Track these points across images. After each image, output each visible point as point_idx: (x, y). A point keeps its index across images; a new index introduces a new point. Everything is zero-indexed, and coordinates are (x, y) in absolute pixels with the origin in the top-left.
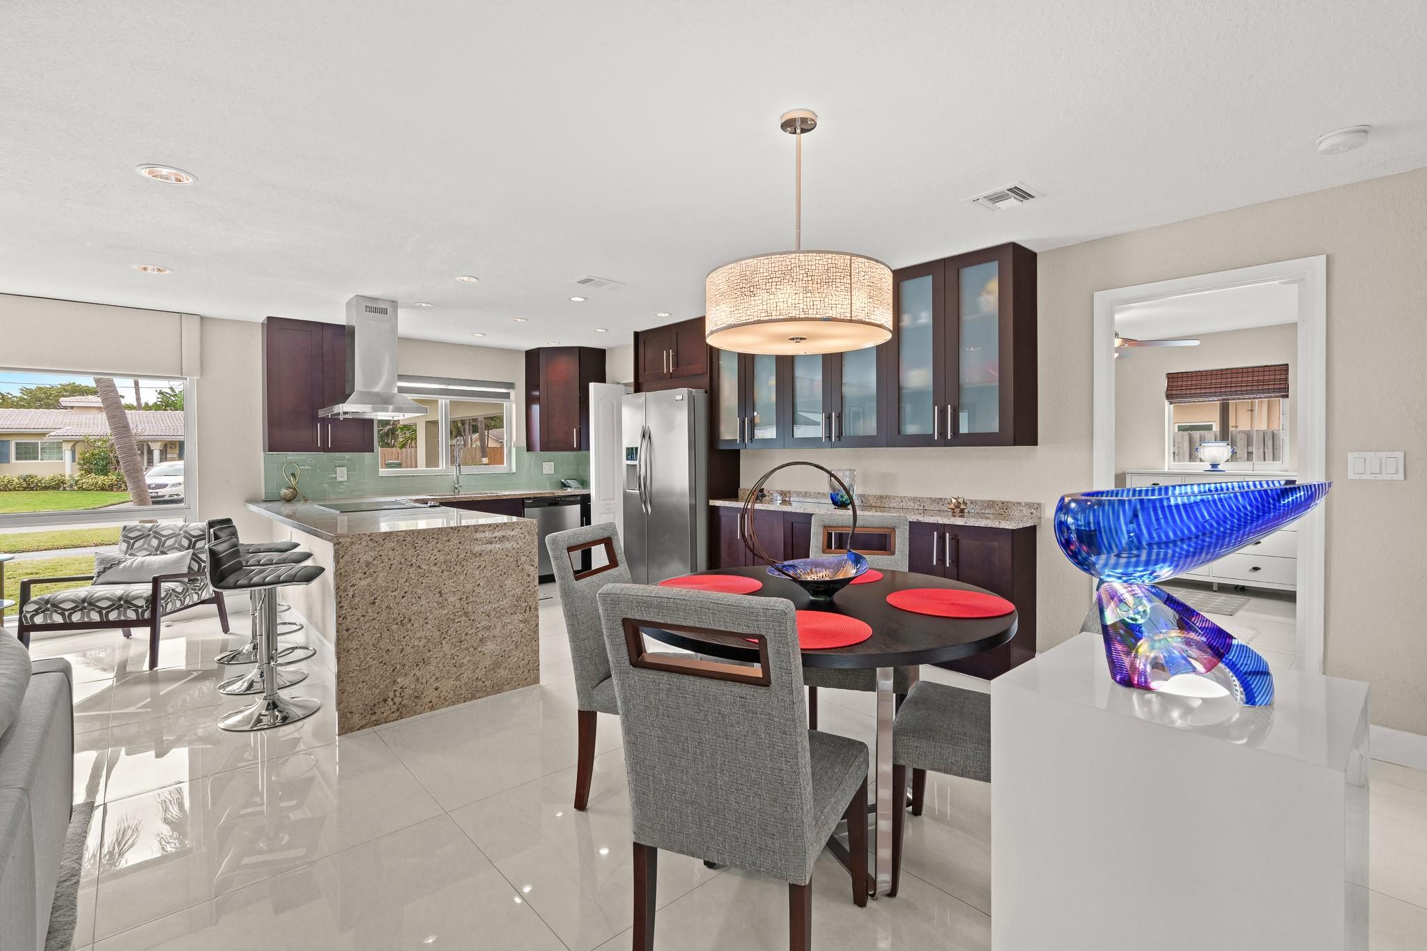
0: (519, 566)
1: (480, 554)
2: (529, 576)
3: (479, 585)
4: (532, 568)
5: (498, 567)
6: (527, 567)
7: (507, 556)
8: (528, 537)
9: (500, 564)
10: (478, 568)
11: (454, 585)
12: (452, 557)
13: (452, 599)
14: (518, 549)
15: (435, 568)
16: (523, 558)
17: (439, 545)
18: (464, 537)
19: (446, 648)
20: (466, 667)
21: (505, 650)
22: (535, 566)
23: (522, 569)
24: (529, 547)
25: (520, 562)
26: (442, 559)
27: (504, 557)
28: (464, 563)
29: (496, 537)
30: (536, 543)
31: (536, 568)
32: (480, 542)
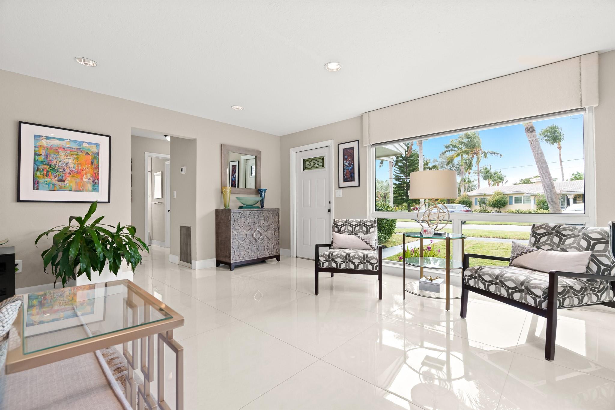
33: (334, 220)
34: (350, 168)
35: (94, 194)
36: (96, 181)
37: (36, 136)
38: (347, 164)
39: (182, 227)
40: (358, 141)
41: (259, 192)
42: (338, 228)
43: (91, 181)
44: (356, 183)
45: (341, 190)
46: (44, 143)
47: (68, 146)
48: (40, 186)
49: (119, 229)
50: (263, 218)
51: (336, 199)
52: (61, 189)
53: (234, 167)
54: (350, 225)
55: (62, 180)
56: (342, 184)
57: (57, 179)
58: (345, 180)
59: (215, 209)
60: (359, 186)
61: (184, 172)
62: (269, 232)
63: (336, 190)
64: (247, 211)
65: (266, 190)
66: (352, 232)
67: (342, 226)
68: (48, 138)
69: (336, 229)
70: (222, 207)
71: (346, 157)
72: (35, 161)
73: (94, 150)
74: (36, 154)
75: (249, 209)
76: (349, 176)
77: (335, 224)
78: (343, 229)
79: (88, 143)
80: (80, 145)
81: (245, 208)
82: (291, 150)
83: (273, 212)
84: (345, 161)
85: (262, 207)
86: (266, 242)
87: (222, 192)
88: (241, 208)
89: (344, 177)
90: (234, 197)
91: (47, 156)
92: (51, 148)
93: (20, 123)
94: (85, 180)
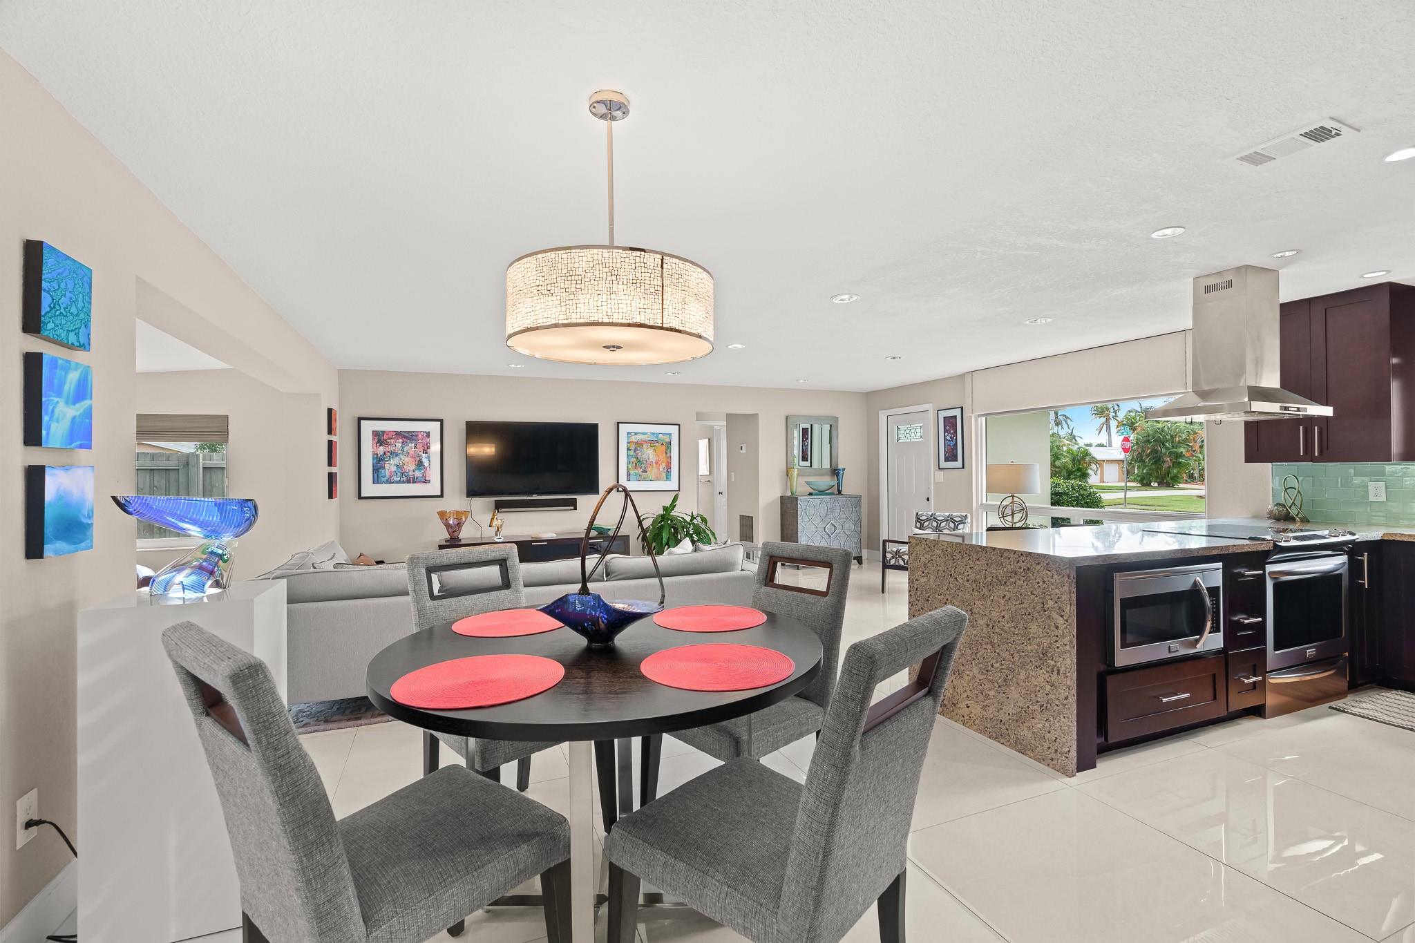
0: (1045, 611)
1: (1005, 583)
3: (1003, 617)
4: (1061, 619)
5: (1023, 603)
6: (1055, 616)
7: (1032, 593)
8: (1055, 577)
9: (1025, 601)
10: (1004, 597)
11: (982, 607)
12: (981, 577)
13: (981, 622)
14: (1044, 589)
15: (967, 584)
16: (1051, 603)
17: (970, 562)
18: (991, 558)
19: (976, 670)
20: (991, 701)
21: (1028, 707)
22: (1066, 618)
23: (1049, 616)
24: (1057, 591)
25: (1046, 606)
26: (972, 576)
27: (1029, 594)
28: (991, 587)
29: (1020, 568)
30: (1066, 588)
31: (1067, 621)
32: (1005, 570)
33: (917, 513)
34: (952, 443)
35: (668, 482)
36: (669, 470)
37: (628, 433)
38: (948, 438)
39: (742, 517)
40: (962, 408)
41: (835, 472)
42: (921, 523)
43: (665, 470)
44: (959, 464)
45: (942, 473)
46: (634, 438)
47: (649, 439)
48: (632, 477)
49: (693, 518)
50: (838, 507)
51: (936, 484)
52: (645, 479)
53: (805, 431)
54: (936, 520)
55: (645, 471)
56: (944, 464)
57: (642, 470)
58: (947, 460)
59: (780, 495)
60: (963, 467)
61: (744, 451)
62: (847, 526)
63: (936, 472)
64: (817, 500)
65: (844, 469)
66: (937, 529)
67: (925, 521)
68: (636, 434)
69: (918, 525)
70: (789, 494)
71: (948, 428)
72: (628, 456)
73: (668, 440)
74: (628, 449)
75: (820, 497)
76: (951, 456)
77: (918, 518)
78: (926, 524)
79: (663, 434)
80: (657, 437)
81: (816, 494)
82: (880, 412)
83: (853, 500)
84: (946, 434)
85: (840, 492)
86: (843, 538)
87: (788, 475)
88: (810, 494)
89: (945, 455)
90: (802, 480)
91: (635, 450)
92: (637, 443)
93: (618, 423)
94: (661, 470)
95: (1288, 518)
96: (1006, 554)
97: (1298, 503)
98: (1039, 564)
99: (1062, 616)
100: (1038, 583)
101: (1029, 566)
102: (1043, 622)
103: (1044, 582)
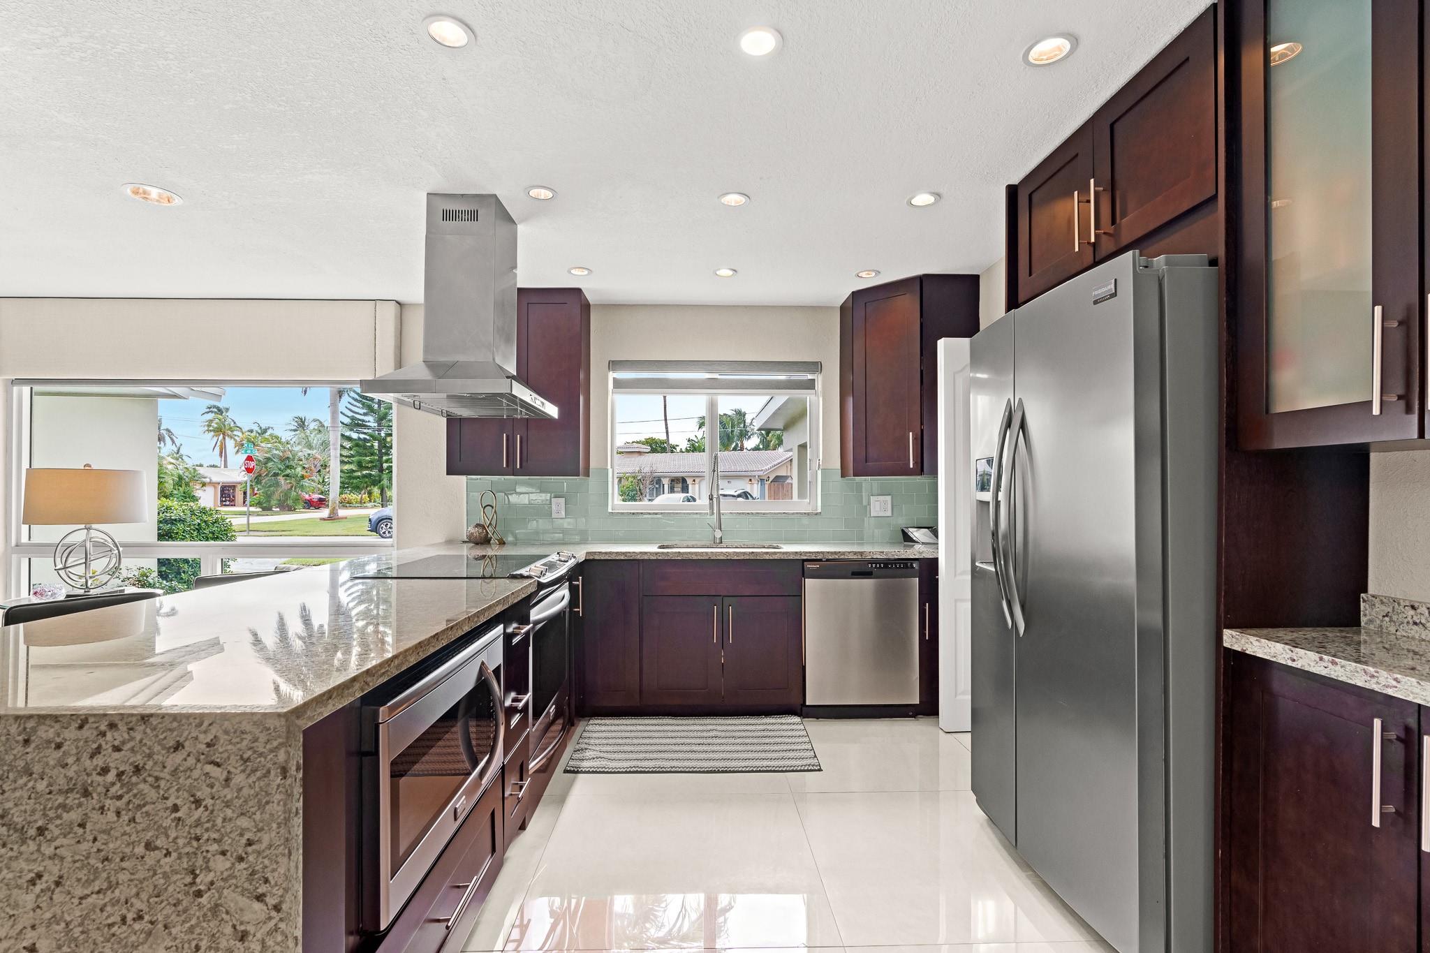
0: (199, 894)
1: (41, 831)
2: (243, 937)
4: (257, 906)
5: (112, 886)
6: (233, 899)
7: (149, 846)
8: (238, 779)
10: (32, 882)
14: (198, 823)
16: (221, 864)
22: (271, 901)
23: (215, 909)
24: (244, 822)
25: (203, 880)
27: (140, 850)
29: (105, 771)
30: (276, 808)
31: (277, 908)
32: (41, 786)
95: (485, 541)
96: (46, 732)
97: (494, 523)
98: (178, 747)
99: (260, 898)
100: (176, 808)
101: (138, 759)
102: (191, 930)
103: (198, 802)
